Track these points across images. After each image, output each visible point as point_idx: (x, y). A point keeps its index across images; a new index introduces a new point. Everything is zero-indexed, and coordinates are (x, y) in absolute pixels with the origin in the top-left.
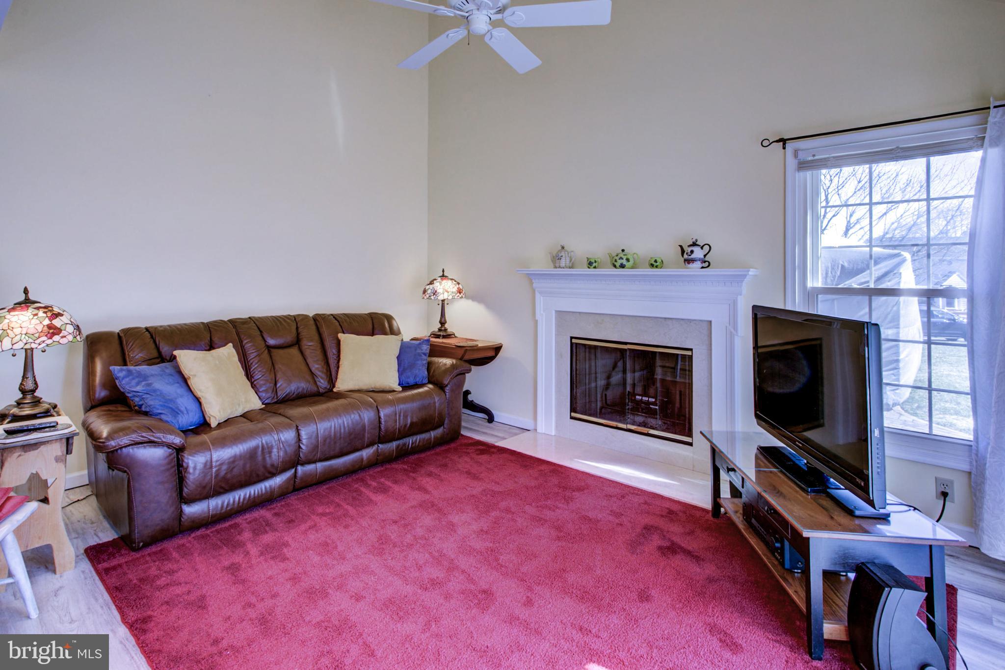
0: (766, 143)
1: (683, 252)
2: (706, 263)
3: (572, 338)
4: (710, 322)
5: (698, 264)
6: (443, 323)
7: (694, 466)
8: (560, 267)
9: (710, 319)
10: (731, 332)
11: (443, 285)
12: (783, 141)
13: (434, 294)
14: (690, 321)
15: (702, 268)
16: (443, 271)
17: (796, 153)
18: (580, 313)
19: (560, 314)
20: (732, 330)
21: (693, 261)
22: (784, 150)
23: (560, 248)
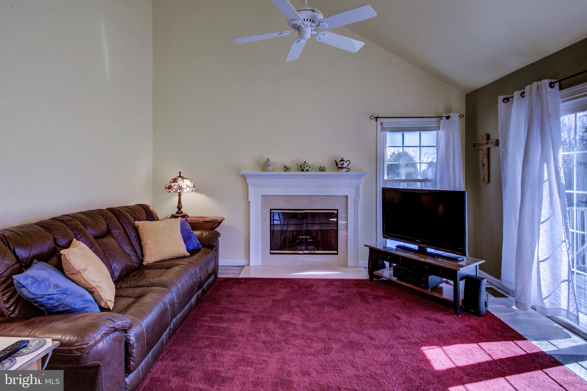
0: (372, 118)
1: (337, 164)
2: (348, 170)
3: (271, 210)
4: (347, 196)
5: (345, 170)
6: (179, 207)
7: (338, 264)
8: (269, 171)
9: (347, 195)
10: (357, 200)
11: (185, 183)
12: (377, 118)
13: (180, 189)
14: (337, 196)
15: (346, 171)
16: (180, 173)
17: (382, 124)
18: (277, 196)
19: (264, 197)
20: (357, 199)
21: (342, 168)
22: (376, 122)
23: (267, 160)
